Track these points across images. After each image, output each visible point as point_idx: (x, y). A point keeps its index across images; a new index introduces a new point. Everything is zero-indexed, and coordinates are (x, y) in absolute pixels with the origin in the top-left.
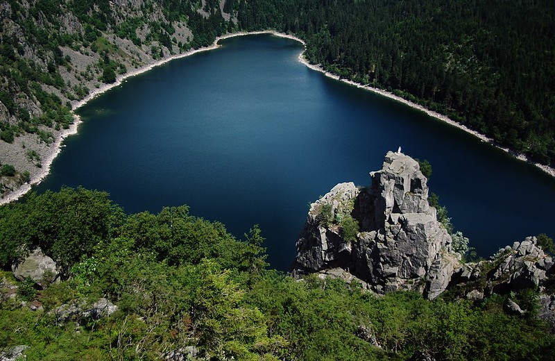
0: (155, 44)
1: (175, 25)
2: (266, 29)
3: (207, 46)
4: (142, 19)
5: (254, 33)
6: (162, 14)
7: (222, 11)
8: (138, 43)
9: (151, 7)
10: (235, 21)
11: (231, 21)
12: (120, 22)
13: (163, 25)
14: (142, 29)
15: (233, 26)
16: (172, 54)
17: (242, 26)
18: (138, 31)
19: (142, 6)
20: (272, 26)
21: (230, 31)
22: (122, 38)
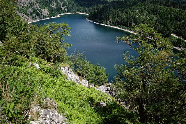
0: (34, 15)
1: (43, 10)
2: (77, 12)
3: (54, 17)
4: (29, 7)
5: (73, 13)
6: (38, 6)
7: (61, 6)
8: (27, 15)
9: (33, 3)
10: (66, 10)
11: (64, 10)
12: (21, 8)
13: (38, 10)
14: (29, 10)
15: (65, 11)
16: (40, 19)
17: (68, 11)
18: (27, 11)
19: (30, 3)
20: (79, 11)
21: (64, 13)
22: (21, 13)
